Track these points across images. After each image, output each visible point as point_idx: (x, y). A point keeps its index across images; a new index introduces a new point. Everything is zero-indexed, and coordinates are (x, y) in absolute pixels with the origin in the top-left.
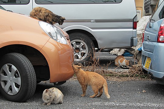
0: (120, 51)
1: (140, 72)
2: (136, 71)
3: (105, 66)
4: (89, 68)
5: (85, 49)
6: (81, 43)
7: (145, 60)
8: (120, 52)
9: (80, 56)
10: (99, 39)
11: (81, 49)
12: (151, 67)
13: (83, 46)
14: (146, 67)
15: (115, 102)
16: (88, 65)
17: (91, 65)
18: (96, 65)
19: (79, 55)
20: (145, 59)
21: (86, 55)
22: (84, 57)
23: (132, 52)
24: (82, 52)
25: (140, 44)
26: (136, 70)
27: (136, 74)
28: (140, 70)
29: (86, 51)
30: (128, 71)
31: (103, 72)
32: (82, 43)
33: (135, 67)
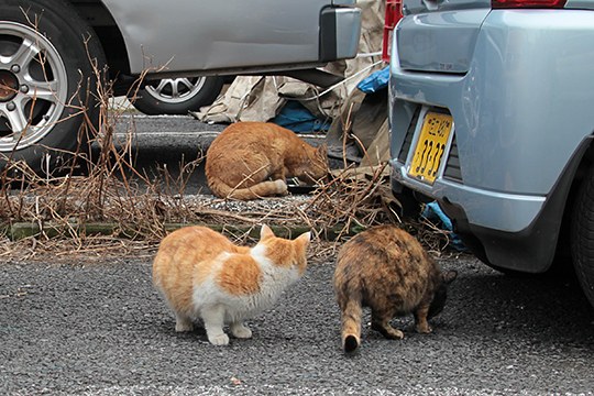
0: (257, 105)
1: (375, 211)
2: (354, 204)
3: (168, 176)
4: (73, 188)
5: (51, 78)
6: (26, 43)
7: (409, 134)
8: (253, 111)
9: (17, 121)
10: (133, 18)
11: (28, 78)
12: (453, 171)
13: (37, 56)
14: (421, 168)
15: (232, 385)
16: (67, 171)
17: (83, 170)
18: (117, 173)
19: (12, 116)
20: (413, 125)
21: (54, 114)
22: (42, 128)
23: (326, 109)
24: (31, 93)
25: (366, 59)
26: (351, 199)
27: (353, 224)
28: (376, 201)
29: (56, 90)
30: (303, 208)
31: (160, 211)
32: (32, 40)
33: (349, 181)
